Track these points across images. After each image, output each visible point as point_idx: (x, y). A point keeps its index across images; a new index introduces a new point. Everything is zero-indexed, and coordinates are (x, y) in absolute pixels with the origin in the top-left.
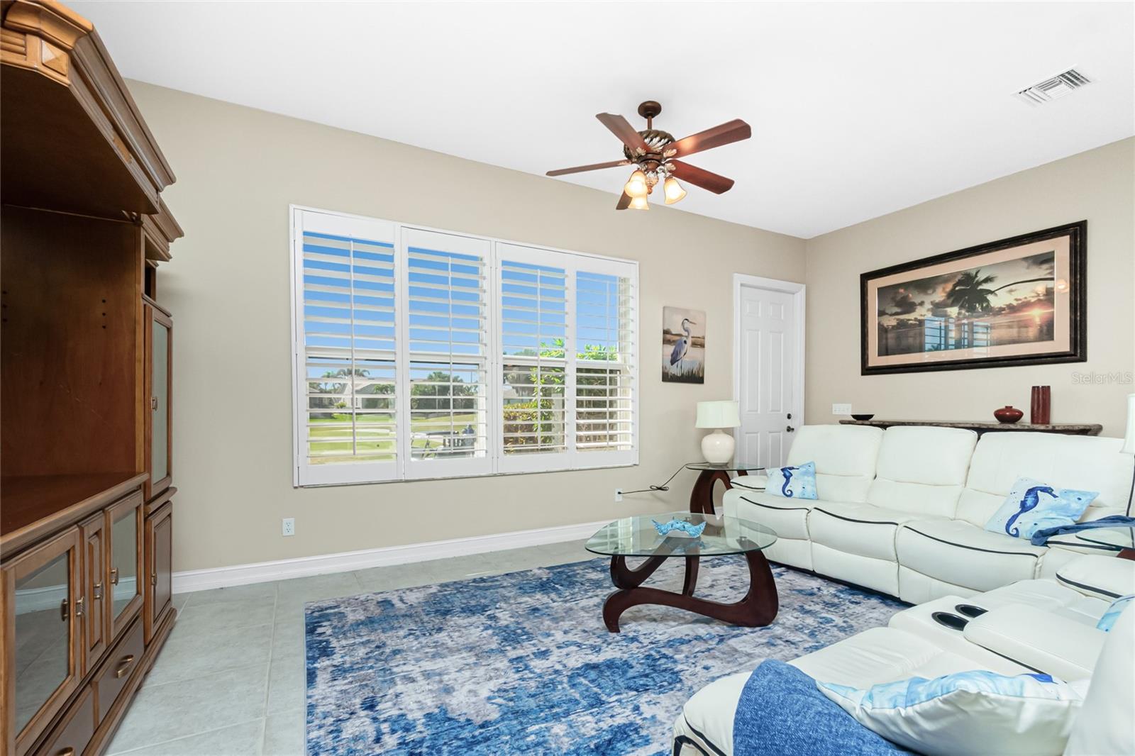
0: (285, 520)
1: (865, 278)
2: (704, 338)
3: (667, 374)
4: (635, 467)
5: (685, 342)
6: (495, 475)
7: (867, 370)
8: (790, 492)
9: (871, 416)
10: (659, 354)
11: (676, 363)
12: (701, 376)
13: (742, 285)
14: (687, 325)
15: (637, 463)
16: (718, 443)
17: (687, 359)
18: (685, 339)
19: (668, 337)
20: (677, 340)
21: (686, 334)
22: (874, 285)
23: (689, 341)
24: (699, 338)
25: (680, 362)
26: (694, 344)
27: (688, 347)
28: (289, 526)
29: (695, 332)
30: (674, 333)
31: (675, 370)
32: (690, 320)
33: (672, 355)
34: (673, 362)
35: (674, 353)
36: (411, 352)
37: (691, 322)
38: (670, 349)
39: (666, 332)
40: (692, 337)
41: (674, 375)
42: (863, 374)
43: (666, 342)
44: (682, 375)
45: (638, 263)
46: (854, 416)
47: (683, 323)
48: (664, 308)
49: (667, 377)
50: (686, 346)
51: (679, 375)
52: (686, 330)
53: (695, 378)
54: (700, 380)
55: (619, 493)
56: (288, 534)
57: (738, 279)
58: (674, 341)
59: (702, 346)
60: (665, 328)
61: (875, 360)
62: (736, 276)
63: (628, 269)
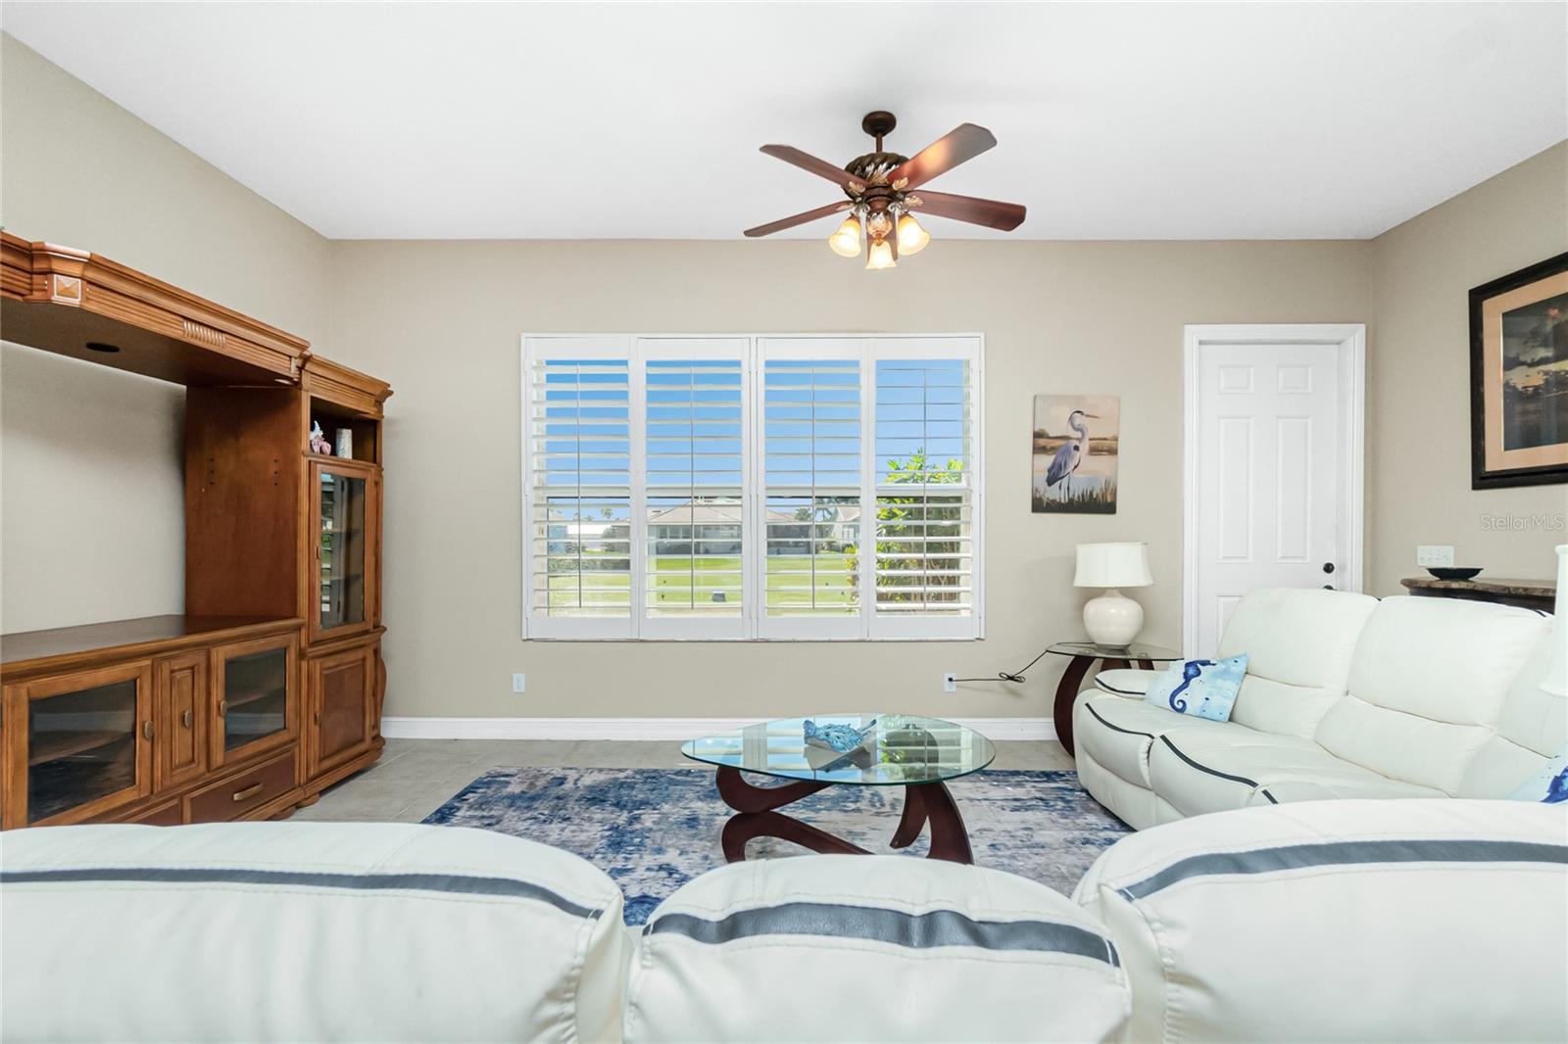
0: (515, 676)
1: (1479, 296)
2: (1116, 439)
3: (1040, 499)
4: (978, 641)
5: (1077, 448)
6: (755, 641)
7: (1484, 480)
8: (1181, 704)
9: (1475, 572)
10: (1025, 471)
11: (1057, 484)
12: (1109, 500)
13: (1201, 343)
14: (1079, 420)
15: (982, 637)
16: (1113, 611)
17: (1077, 476)
18: (1076, 443)
19: (1042, 442)
20: (1061, 446)
21: (1079, 435)
22: (1494, 310)
23: (1085, 446)
24: (1105, 439)
25: (1065, 482)
26: (1095, 451)
27: (1081, 455)
28: (519, 682)
29: (1096, 430)
30: (1051, 435)
31: (1055, 493)
32: (1085, 412)
33: (1049, 471)
34: (1050, 481)
35: (1053, 467)
36: (649, 486)
37: (1087, 416)
38: (1047, 461)
39: (1037, 435)
40: (1090, 439)
41: (1054, 501)
42: (1475, 487)
43: (1038, 450)
44: (1071, 500)
45: (982, 335)
46: (1433, 571)
47: (1071, 419)
48: (1035, 397)
49: (1039, 506)
50: (1077, 454)
51: (1064, 500)
52: (1078, 429)
53: (1100, 504)
54: (1109, 508)
55: (950, 680)
56: (519, 691)
57: (1193, 333)
58: (1053, 448)
59: (1113, 452)
60: (1036, 430)
61: (1499, 458)
62: (1189, 329)
63: (966, 347)
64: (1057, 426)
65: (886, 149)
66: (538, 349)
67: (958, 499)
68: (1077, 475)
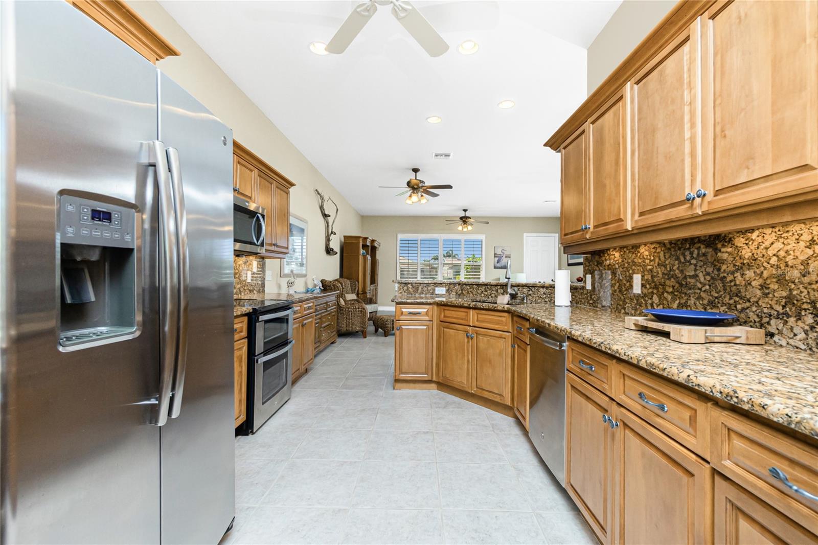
10: (493, 261)
13: (527, 236)
14: (503, 251)
18: (502, 255)
19: (496, 255)
20: (499, 256)
23: (504, 256)
25: (500, 263)
26: (506, 257)
27: (504, 258)
29: (506, 253)
31: (498, 265)
33: (497, 261)
34: (498, 263)
37: (505, 250)
38: (497, 259)
39: (495, 254)
42: (568, 266)
43: (495, 257)
45: (485, 235)
47: (502, 251)
48: (495, 247)
49: (495, 267)
50: (503, 258)
52: (503, 253)
57: (525, 235)
59: (510, 257)
62: (524, 234)
63: (482, 237)
64: (499, 252)
65: (467, 215)
66: (401, 236)
67: (480, 266)
68: (503, 261)
